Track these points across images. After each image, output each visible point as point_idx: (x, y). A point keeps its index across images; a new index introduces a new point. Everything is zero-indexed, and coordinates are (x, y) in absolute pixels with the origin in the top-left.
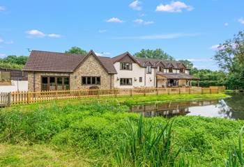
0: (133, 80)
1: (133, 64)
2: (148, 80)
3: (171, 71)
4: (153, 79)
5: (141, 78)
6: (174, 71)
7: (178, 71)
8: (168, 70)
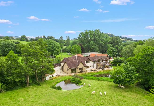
0: (90, 66)
1: (90, 61)
2: (94, 66)
3: (102, 61)
4: (96, 65)
5: (92, 65)
6: (103, 62)
7: (105, 61)
8: (101, 61)
